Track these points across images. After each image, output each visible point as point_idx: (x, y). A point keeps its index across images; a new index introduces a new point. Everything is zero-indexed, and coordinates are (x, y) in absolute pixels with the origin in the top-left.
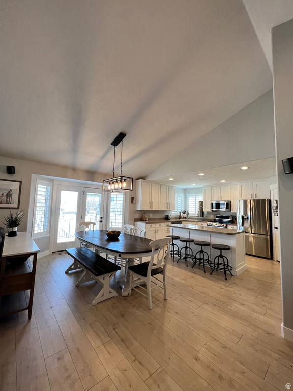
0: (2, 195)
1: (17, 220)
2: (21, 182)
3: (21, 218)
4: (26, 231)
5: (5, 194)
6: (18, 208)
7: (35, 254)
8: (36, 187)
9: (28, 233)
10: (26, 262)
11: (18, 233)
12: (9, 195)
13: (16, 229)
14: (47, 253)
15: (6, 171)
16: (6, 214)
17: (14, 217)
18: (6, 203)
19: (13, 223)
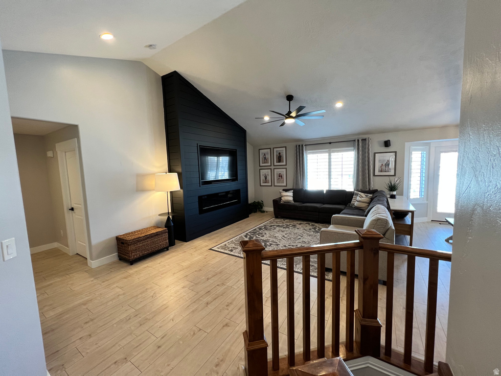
0: (382, 165)
1: (395, 186)
2: (396, 152)
3: (398, 184)
4: (402, 195)
5: (384, 164)
6: (395, 175)
7: (413, 212)
8: (410, 154)
9: (404, 197)
10: (405, 218)
11: (397, 197)
12: (387, 165)
13: (395, 193)
14: (425, 219)
15: (383, 144)
16: (387, 180)
17: (393, 184)
18: (385, 172)
19: (392, 188)
